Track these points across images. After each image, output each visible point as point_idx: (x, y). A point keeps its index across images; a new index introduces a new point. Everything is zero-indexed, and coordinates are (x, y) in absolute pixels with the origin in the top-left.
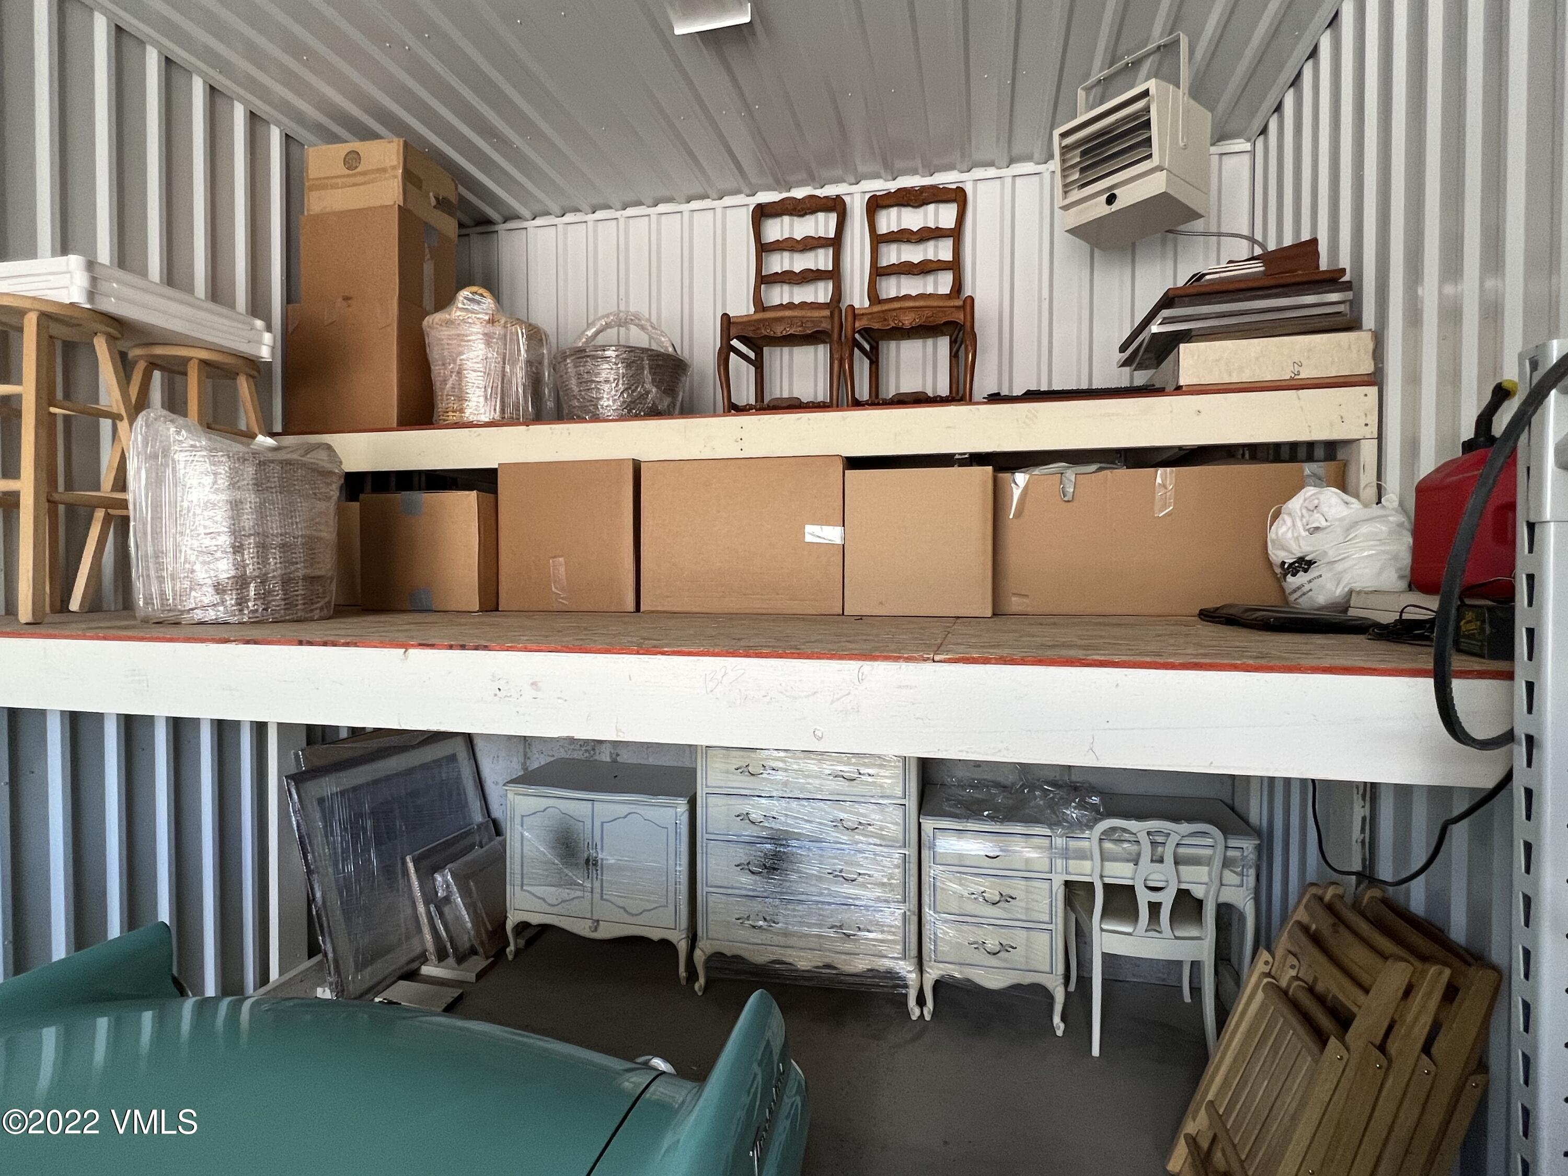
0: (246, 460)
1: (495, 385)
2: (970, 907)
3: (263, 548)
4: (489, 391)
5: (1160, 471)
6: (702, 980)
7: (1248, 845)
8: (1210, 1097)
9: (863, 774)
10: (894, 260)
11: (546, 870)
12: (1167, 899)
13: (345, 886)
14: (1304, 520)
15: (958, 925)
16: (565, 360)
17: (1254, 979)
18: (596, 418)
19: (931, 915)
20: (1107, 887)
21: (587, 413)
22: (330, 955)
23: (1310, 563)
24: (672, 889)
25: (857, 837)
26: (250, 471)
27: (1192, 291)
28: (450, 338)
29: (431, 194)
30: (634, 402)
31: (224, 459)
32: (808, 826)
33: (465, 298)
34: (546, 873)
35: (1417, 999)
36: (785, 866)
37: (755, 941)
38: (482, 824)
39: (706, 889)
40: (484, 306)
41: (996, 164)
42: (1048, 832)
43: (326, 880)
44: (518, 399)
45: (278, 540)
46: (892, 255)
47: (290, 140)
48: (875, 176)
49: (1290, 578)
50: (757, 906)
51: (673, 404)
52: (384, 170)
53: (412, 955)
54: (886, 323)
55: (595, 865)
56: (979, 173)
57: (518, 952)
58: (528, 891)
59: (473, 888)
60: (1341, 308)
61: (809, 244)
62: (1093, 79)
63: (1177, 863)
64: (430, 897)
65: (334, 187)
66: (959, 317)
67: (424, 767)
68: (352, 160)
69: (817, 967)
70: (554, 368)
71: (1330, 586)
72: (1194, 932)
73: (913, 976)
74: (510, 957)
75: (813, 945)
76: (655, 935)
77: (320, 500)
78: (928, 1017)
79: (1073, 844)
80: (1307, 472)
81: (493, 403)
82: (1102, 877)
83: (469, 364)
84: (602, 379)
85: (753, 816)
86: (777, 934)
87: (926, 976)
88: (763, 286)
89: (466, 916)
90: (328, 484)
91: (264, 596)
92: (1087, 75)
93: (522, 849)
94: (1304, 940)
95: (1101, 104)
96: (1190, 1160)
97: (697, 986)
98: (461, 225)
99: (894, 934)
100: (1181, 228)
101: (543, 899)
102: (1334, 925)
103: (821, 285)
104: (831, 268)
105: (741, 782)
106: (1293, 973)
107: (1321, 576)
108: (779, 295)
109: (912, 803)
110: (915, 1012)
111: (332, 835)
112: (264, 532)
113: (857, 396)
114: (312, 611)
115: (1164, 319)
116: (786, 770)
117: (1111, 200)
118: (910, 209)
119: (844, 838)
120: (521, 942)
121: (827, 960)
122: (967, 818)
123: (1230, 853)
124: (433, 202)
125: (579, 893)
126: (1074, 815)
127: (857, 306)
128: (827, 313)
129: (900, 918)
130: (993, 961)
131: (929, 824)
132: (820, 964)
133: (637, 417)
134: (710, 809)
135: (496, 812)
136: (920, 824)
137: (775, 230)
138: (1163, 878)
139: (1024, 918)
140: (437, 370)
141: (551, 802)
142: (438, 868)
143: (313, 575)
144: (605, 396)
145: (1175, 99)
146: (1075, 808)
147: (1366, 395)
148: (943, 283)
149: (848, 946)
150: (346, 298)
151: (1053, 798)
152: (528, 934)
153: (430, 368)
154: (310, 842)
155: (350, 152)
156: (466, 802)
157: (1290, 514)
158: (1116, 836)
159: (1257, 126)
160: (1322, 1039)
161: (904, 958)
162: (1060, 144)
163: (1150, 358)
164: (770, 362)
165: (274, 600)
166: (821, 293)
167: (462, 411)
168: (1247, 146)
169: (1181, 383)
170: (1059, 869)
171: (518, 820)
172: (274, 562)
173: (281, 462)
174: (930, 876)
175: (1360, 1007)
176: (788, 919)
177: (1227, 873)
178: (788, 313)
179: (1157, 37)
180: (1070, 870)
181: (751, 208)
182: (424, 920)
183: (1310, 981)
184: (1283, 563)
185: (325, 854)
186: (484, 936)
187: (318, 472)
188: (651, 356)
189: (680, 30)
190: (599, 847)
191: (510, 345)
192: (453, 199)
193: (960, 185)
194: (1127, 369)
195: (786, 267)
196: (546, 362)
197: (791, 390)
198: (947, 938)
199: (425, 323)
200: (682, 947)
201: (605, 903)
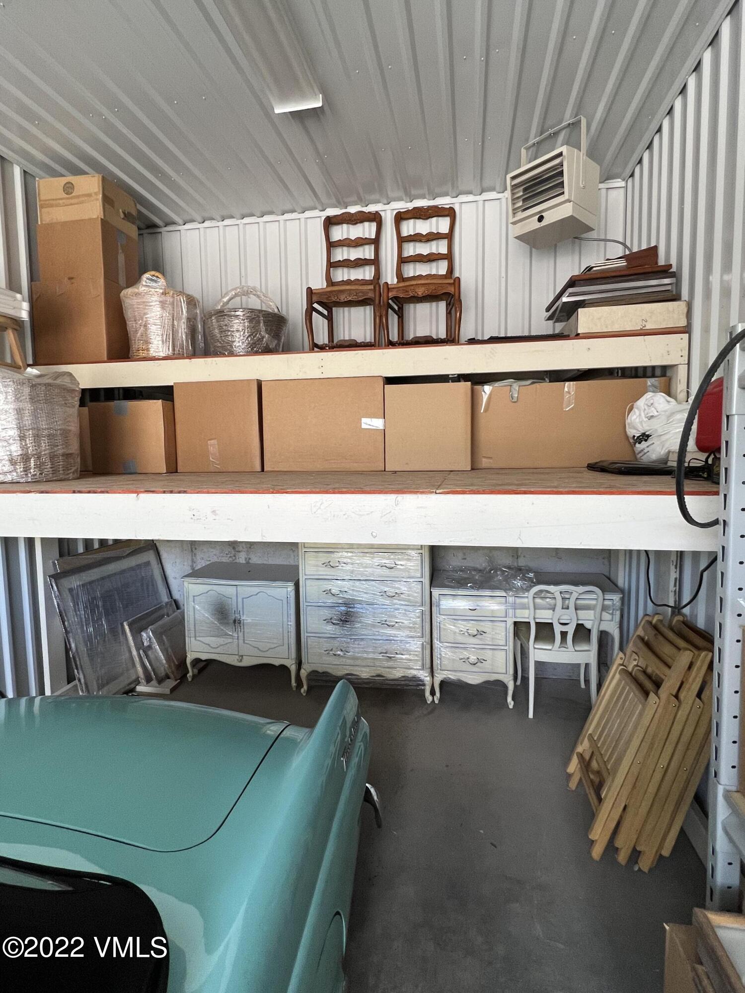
0: (24, 384)
1: (168, 333)
2: (460, 639)
3: (37, 437)
4: (165, 336)
5: (567, 384)
6: (305, 687)
7: (616, 598)
8: (590, 732)
9: (398, 565)
10: (411, 253)
11: (209, 627)
12: (571, 630)
13: (89, 639)
14: (646, 412)
15: (453, 649)
16: (211, 318)
17: (614, 667)
18: (232, 354)
19: (438, 644)
20: (537, 623)
21: (226, 350)
22: (82, 681)
23: (648, 436)
24: (286, 635)
25: (395, 601)
26: (27, 390)
27: (585, 277)
28: (138, 304)
29: (121, 210)
30: (255, 343)
31: (11, 383)
32: (365, 596)
33: (147, 279)
34: (209, 629)
35: (695, 669)
36: (353, 619)
37: (335, 663)
38: (168, 602)
39: (306, 634)
40: (160, 284)
41: (474, 192)
42: (504, 594)
43: (77, 636)
44: (183, 341)
45: (46, 432)
46: (410, 250)
47: (27, 174)
48: (399, 199)
49: (637, 445)
50: (336, 643)
51: (278, 345)
52: (89, 195)
53: (131, 680)
54: (407, 293)
55: (240, 623)
56: (463, 198)
57: (194, 676)
58: (199, 640)
59: (166, 640)
60: (669, 288)
61: (359, 243)
62: (530, 143)
63: (576, 609)
64: (139, 645)
65: (58, 205)
66: (451, 290)
67: (132, 569)
68: (69, 188)
69: (373, 676)
70: (204, 323)
71: (658, 449)
72: (586, 647)
73: (428, 679)
74: (190, 679)
75: (369, 664)
76: (277, 662)
77: (69, 407)
78: (437, 702)
79: (518, 601)
80: (649, 383)
81: (168, 345)
82: (534, 618)
83: (151, 321)
84: (235, 329)
85: (333, 591)
86: (348, 658)
87: (435, 678)
88: (331, 269)
89: (162, 657)
90: (73, 398)
91: (40, 466)
92: (527, 140)
93: (194, 616)
94: (641, 645)
95: (535, 159)
96: (579, 766)
97: (302, 691)
98: (139, 229)
99: (416, 655)
100: (583, 236)
101: (209, 645)
102: (655, 635)
103: (367, 268)
104: (373, 258)
105: (324, 572)
106: (635, 663)
107: (653, 443)
108: (341, 275)
109: (426, 581)
110: (429, 699)
111: (79, 611)
112: (38, 427)
113: (390, 339)
114: (68, 474)
115: (570, 293)
116: (352, 564)
117: (541, 219)
118: (421, 220)
119: (388, 602)
120: (196, 671)
121: (378, 672)
122: (458, 588)
123: (606, 603)
124: (122, 216)
125: (230, 640)
126: (519, 584)
127: (389, 283)
128: (372, 287)
129: (420, 646)
130: (474, 669)
131: (436, 592)
132: (374, 675)
133: (257, 353)
134: (308, 588)
135: (176, 596)
136: (431, 592)
137: (339, 233)
138: (569, 618)
139: (490, 643)
140: (131, 324)
141: (209, 587)
142: (144, 629)
143: (67, 452)
144: (237, 340)
145: (578, 158)
146: (520, 580)
147: (682, 339)
148: (441, 268)
149: (390, 664)
150: (70, 279)
151: (508, 575)
152: (201, 665)
153: (126, 323)
154: (66, 615)
155: (67, 183)
156: (158, 590)
157: (637, 408)
158: (543, 595)
159: (628, 172)
160: (646, 694)
161: (423, 669)
162: (511, 183)
163: (563, 316)
164: (337, 316)
165: (46, 468)
166: (367, 273)
167: (148, 350)
168: (623, 184)
169: (579, 332)
170: (511, 616)
171: (191, 599)
172: (44, 445)
173: (45, 385)
174: (437, 622)
175: (666, 676)
176: (355, 650)
177: (604, 613)
178: (348, 287)
179: (568, 119)
180: (517, 615)
181: (323, 218)
182: (137, 659)
183: (644, 667)
184: (634, 436)
185: (75, 621)
186: (173, 668)
187: (68, 390)
188: (264, 315)
189: (279, 110)
190: (241, 613)
191: (177, 309)
192: (134, 213)
193: (451, 206)
194: (551, 322)
195: (345, 257)
196: (199, 319)
197: (350, 335)
198: (447, 656)
199: (122, 294)
200: (293, 669)
201: (245, 645)
